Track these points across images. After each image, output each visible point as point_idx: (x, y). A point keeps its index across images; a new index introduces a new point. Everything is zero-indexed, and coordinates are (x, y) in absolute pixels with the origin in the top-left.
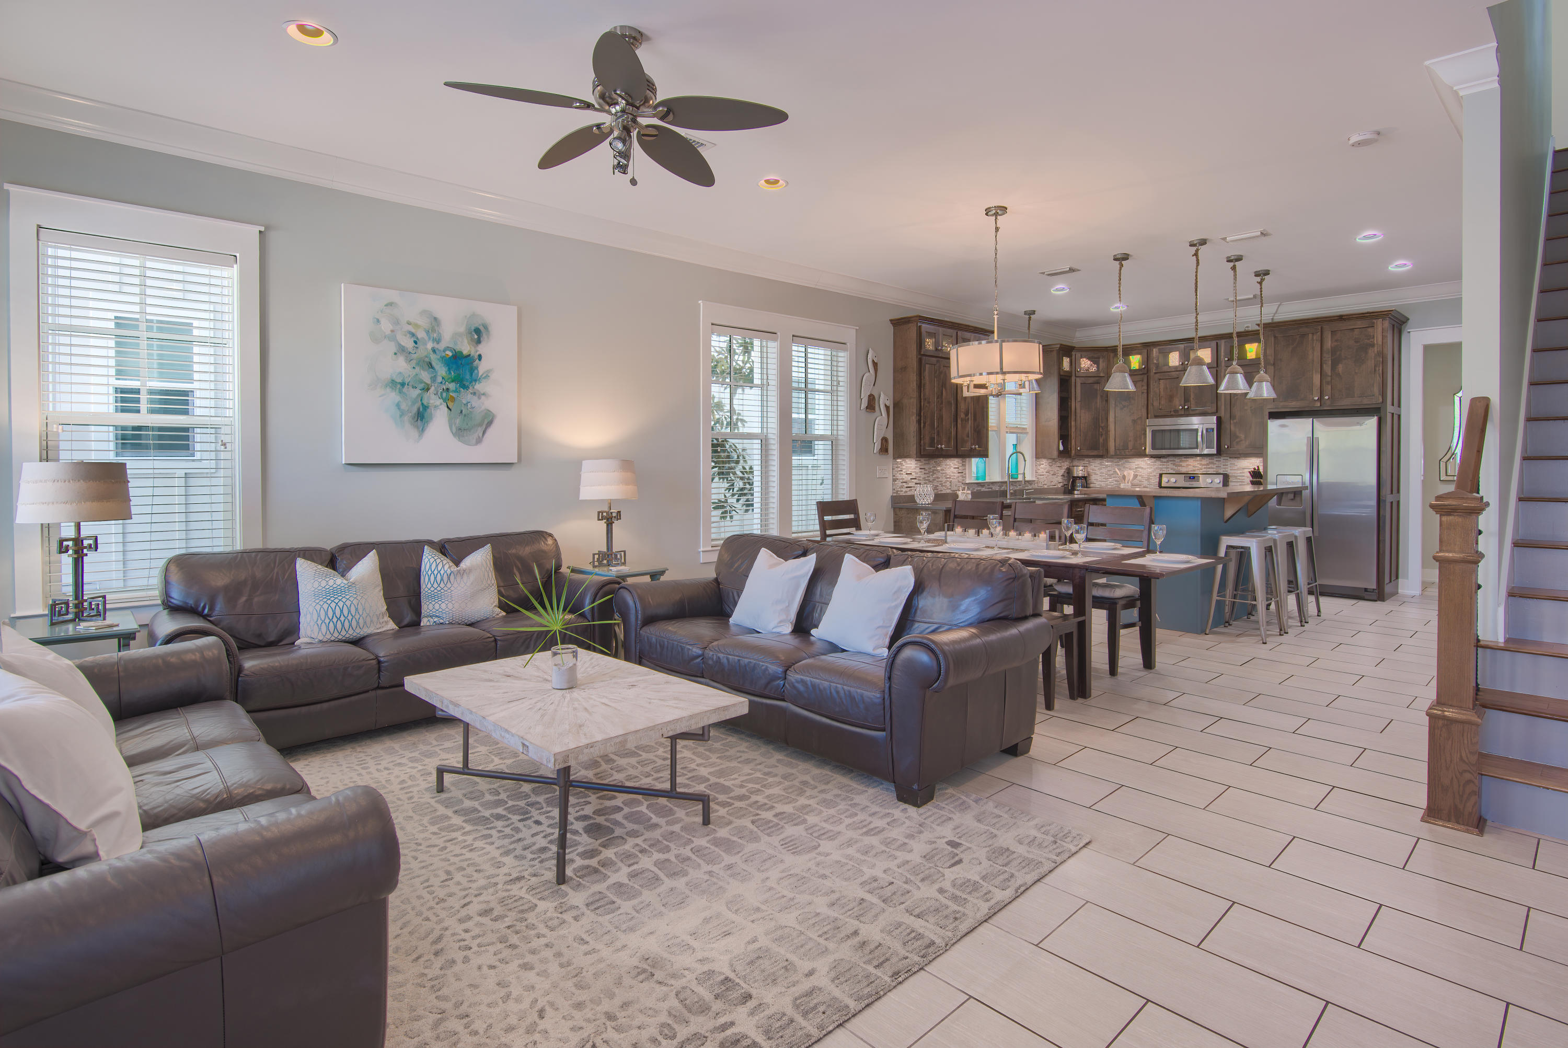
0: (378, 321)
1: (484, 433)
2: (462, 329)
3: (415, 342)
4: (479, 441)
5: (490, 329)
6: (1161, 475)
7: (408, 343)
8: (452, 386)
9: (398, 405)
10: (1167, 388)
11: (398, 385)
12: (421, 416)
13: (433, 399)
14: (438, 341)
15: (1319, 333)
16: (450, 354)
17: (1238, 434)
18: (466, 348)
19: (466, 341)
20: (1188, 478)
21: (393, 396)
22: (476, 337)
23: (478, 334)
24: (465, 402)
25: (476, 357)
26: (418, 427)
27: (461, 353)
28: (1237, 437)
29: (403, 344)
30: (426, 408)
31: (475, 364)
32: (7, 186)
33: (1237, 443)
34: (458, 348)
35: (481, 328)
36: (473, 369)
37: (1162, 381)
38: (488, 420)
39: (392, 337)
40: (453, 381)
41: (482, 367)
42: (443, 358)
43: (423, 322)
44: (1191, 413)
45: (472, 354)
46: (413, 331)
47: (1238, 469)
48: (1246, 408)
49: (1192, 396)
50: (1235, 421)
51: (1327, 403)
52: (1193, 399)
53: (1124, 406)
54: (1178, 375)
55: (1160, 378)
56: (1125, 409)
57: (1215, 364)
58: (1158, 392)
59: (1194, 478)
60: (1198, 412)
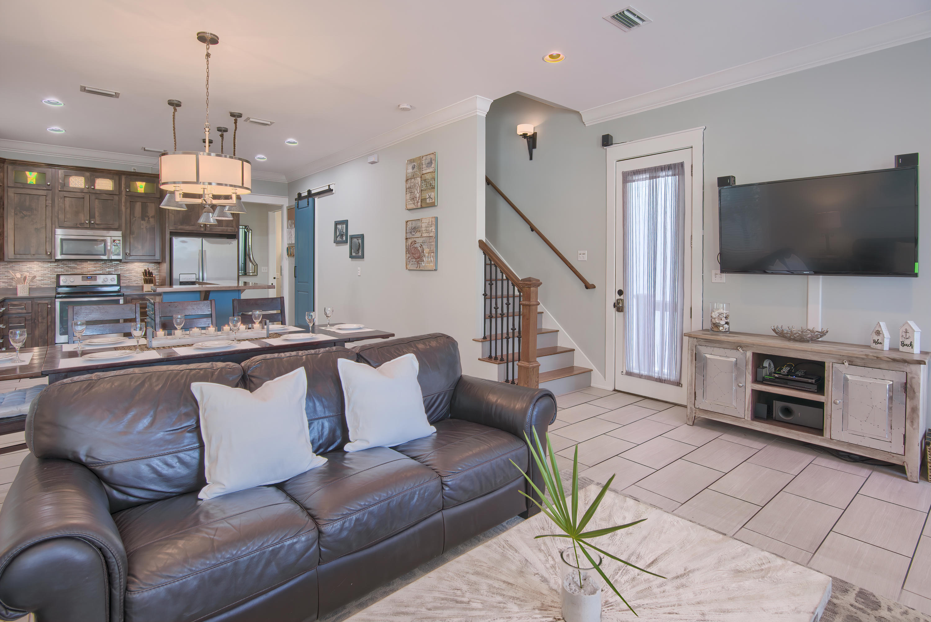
6: (58, 276)
10: (72, 205)
17: (136, 245)
20: (85, 278)
28: (137, 248)
33: (136, 252)
37: (67, 199)
44: (96, 226)
47: (127, 271)
48: (142, 227)
49: (97, 214)
50: (134, 236)
51: (208, 229)
52: (98, 216)
53: (25, 216)
54: (83, 196)
55: (65, 196)
56: (26, 218)
57: (118, 192)
58: (64, 207)
59: (91, 278)
60: (102, 226)
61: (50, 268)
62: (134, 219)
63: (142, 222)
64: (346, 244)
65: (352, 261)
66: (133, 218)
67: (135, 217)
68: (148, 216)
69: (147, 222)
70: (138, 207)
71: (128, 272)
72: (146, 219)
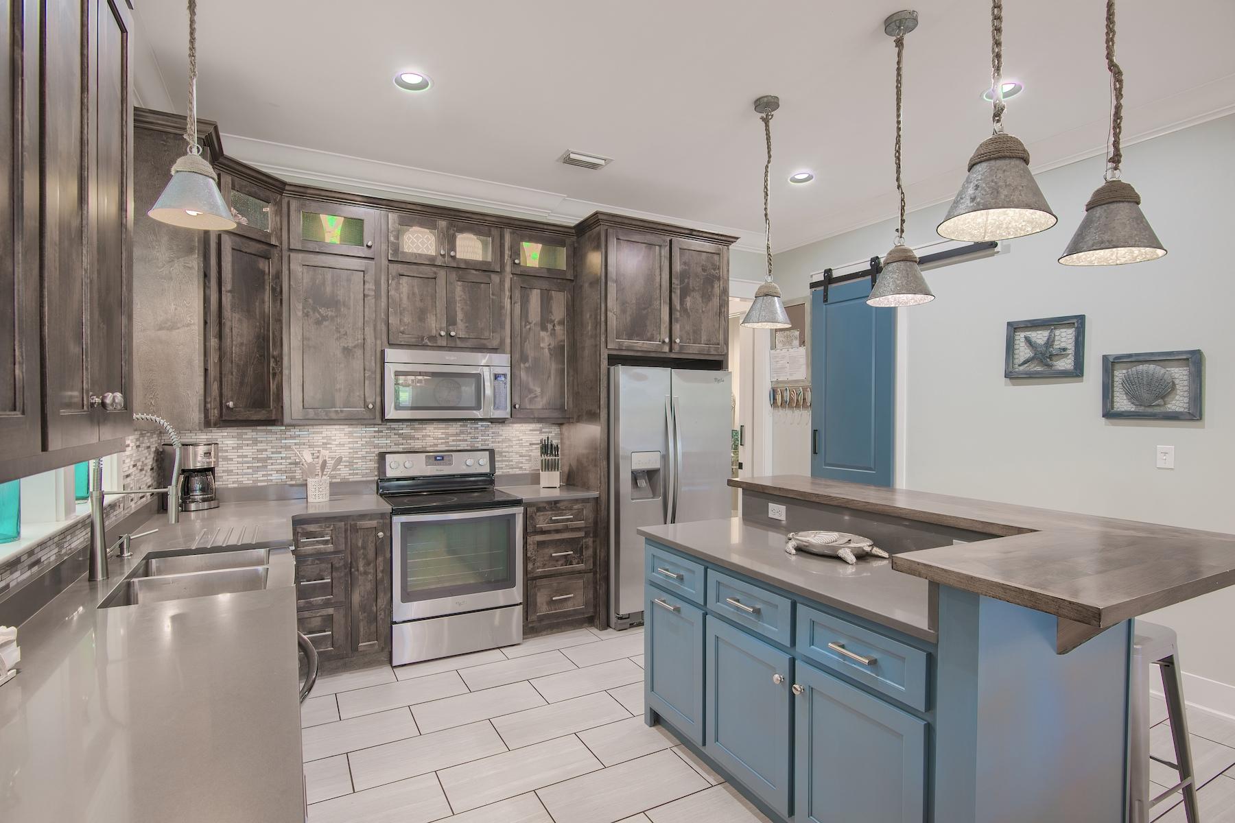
6: (382, 457)
10: (414, 294)
15: (668, 248)
17: (531, 386)
20: (432, 460)
28: (530, 391)
33: (531, 400)
37: (404, 280)
44: (459, 344)
47: (503, 441)
48: (542, 345)
49: (460, 316)
50: (527, 365)
51: (676, 348)
52: (462, 320)
53: (325, 318)
54: (435, 273)
55: (401, 272)
56: (326, 323)
57: (499, 266)
58: (398, 299)
59: (443, 459)
60: (468, 344)
61: (365, 437)
62: (528, 327)
63: (543, 334)
64: (1081, 378)
65: (1106, 425)
66: (526, 326)
67: (530, 323)
68: (552, 321)
69: (551, 334)
70: (535, 297)
71: (505, 445)
72: (550, 326)
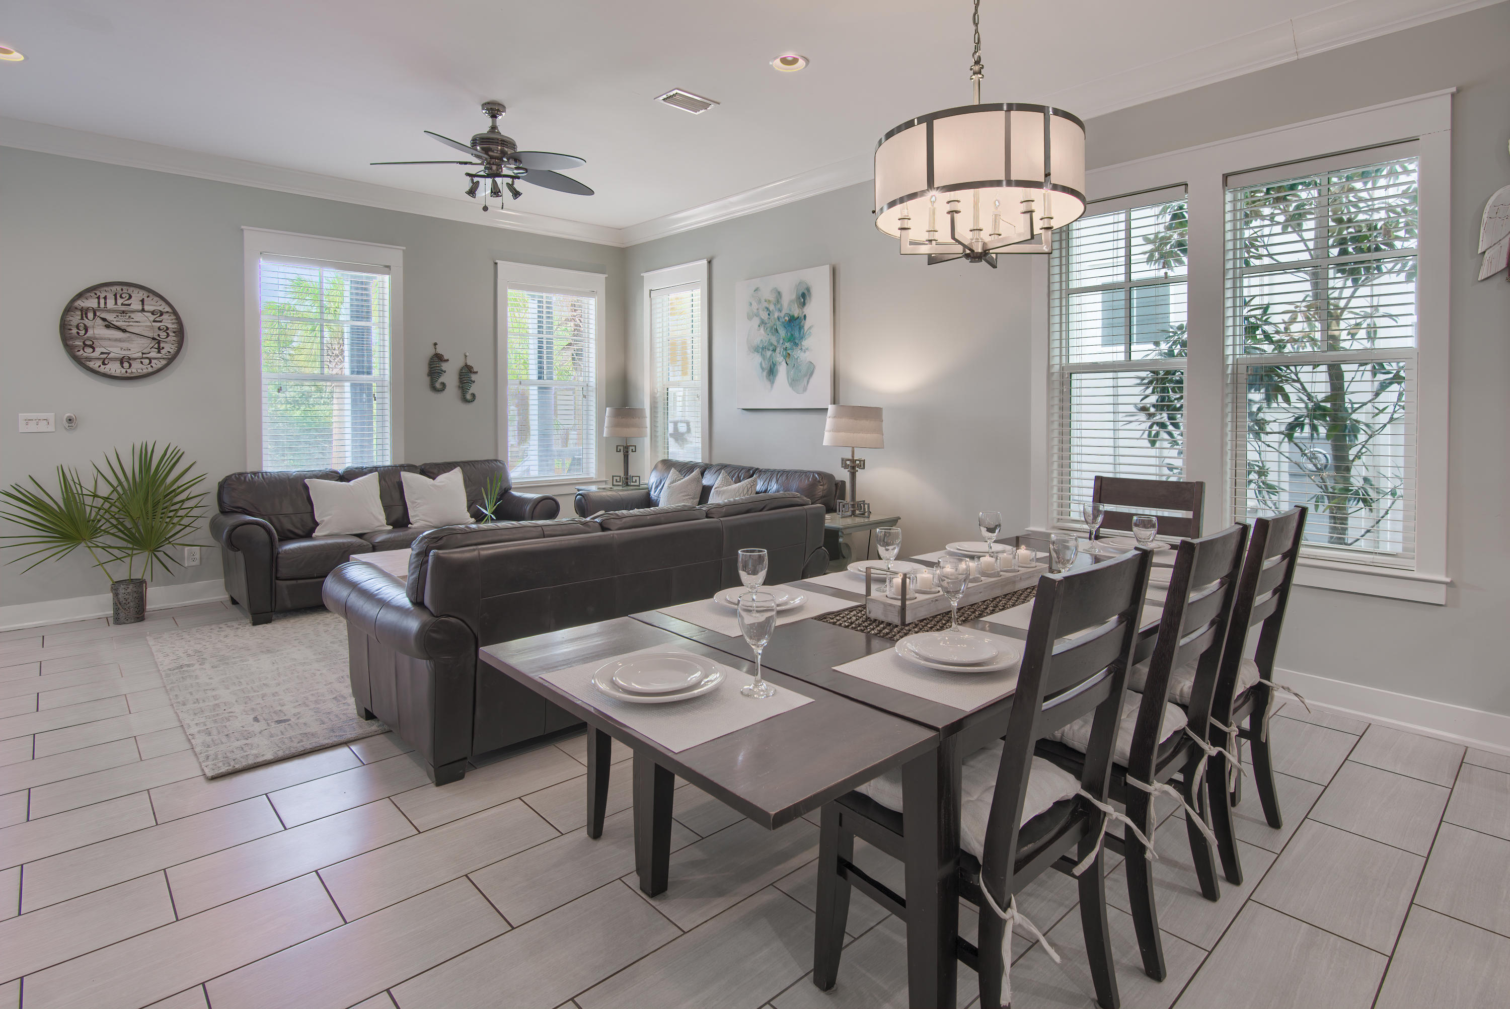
0: (751, 304)
1: (808, 382)
2: (794, 297)
3: (769, 315)
4: (805, 390)
5: (811, 291)
7: (764, 315)
8: (788, 345)
9: (761, 364)
11: (760, 349)
12: (771, 372)
13: (779, 358)
14: (780, 311)
16: (787, 318)
18: (796, 312)
19: (796, 305)
21: (758, 358)
22: (802, 300)
23: (804, 297)
24: (796, 357)
25: (803, 317)
26: (770, 380)
27: (793, 316)
29: (763, 318)
30: (774, 365)
31: (802, 324)
32: (642, 275)
34: (791, 313)
35: (806, 292)
36: (801, 328)
38: (810, 372)
39: (757, 315)
40: (789, 341)
41: (807, 324)
42: (783, 323)
43: (772, 298)
45: (800, 315)
46: (767, 306)
